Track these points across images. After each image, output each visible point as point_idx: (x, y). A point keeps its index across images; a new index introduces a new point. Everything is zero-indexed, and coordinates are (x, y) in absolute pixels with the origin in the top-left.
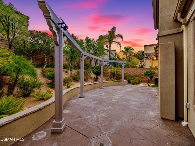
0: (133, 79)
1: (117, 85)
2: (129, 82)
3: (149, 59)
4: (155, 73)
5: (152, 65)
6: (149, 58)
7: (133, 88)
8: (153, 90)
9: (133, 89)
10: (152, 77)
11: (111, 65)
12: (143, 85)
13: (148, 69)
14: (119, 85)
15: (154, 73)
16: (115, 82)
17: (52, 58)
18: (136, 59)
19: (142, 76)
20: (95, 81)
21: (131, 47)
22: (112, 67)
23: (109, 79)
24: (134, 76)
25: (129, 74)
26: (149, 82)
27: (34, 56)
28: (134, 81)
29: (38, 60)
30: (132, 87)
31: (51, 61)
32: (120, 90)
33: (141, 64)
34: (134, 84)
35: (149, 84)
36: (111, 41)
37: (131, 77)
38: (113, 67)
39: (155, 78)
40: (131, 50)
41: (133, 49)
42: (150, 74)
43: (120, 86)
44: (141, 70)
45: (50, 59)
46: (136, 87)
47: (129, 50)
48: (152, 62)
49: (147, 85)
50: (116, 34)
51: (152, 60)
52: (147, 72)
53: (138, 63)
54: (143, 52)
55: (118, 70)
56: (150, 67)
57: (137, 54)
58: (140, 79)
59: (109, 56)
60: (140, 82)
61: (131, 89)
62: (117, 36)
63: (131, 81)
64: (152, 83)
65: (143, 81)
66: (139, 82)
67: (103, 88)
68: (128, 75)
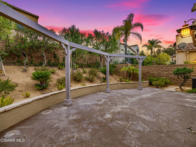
0: (157, 80)
1: (131, 88)
2: (151, 84)
3: (183, 52)
4: (192, 71)
5: (188, 60)
6: (184, 50)
7: (155, 93)
8: (189, 98)
9: (153, 95)
10: (186, 78)
11: (127, 62)
12: (172, 88)
13: (181, 65)
14: (135, 88)
15: (190, 71)
16: (130, 84)
17: (54, 56)
18: (166, 54)
19: (170, 76)
20: (103, 82)
21: (157, 40)
22: (128, 65)
23: (123, 80)
24: (159, 76)
25: (151, 73)
26: (183, 85)
27: (33, 55)
28: (158, 82)
29: (38, 58)
30: (152, 92)
31: (54, 59)
32: (132, 96)
33: (172, 60)
34: (157, 87)
35: (182, 88)
36: (127, 32)
37: (154, 77)
38: (130, 64)
39: (193, 79)
40: (157, 43)
41: (160, 42)
42: (184, 73)
43: (135, 90)
44: (169, 68)
45: (52, 57)
46: (159, 92)
47: (155, 42)
48: (188, 55)
49: (178, 90)
50: (133, 23)
51: (188, 52)
52: (178, 71)
53: (168, 59)
54: (175, 44)
55: (135, 68)
56: (185, 63)
57: (168, 48)
58: (168, 80)
59: (125, 51)
60: (168, 84)
61: (150, 95)
62: (135, 25)
63: (153, 83)
64: (187, 86)
65: (172, 82)
66: (166, 85)
67: (108, 91)
68: (149, 74)
